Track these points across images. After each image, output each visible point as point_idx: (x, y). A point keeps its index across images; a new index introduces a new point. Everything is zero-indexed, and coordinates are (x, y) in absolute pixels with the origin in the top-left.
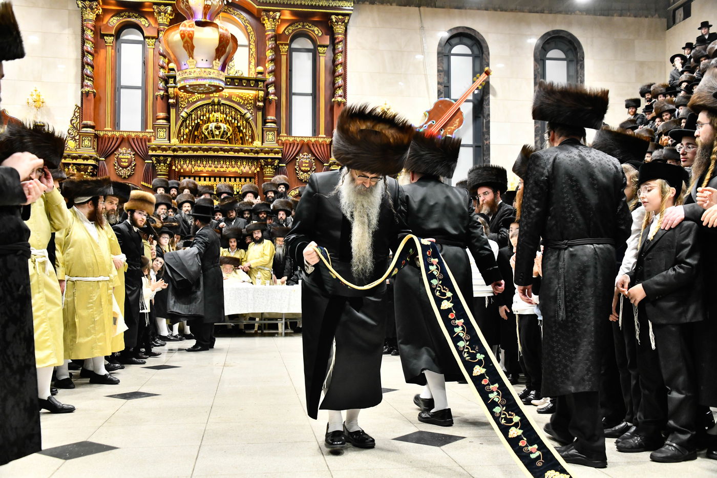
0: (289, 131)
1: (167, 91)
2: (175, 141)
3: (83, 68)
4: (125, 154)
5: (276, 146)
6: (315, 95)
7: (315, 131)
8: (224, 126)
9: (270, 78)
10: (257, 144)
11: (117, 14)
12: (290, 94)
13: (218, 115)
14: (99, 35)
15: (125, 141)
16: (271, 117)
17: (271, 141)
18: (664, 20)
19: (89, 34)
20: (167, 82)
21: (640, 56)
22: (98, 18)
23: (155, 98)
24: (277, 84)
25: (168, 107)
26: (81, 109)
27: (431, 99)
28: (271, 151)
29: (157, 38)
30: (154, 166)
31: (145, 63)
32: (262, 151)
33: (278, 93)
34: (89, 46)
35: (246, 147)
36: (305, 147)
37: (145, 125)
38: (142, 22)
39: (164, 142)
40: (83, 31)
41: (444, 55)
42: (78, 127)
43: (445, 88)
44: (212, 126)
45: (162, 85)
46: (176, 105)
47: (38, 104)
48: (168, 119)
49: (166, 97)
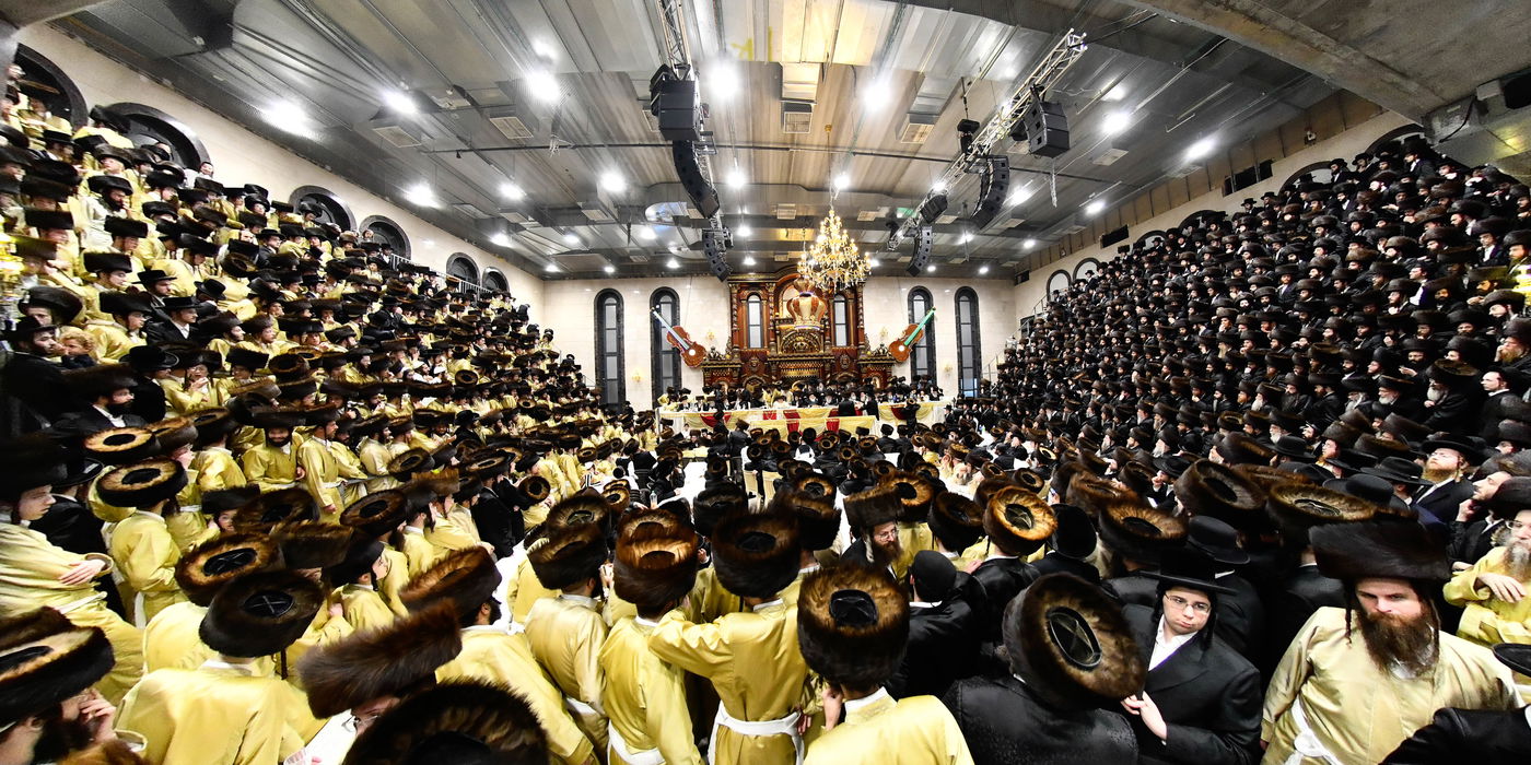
0: (835, 344)
1: (774, 326)
2: (780, 353)
3: (732, 317)
4: (755, 361)
5: (830, 352)
6: (847, 324)
7: (848, 343)
8: (804, 344)
9: (826, 317)
10: (822, 351)
11: (747, 289)
12: (835, 324)
13: (801, 338)
14: (739, 300)
15: (754, 353)
16: (827, 338)
17: (828, 350)
18: (1013, 282)
19: (735, 300)
20: (774, 322)
21: (1004, 299)
22: (739, 292)
23: (768, 331)
24: (829, 320)
25: (776, 335)
26: (732, 339)
27: (906, 325)
28: (829, 355)
29: (768, 300)
30: (769, 366)
31: (761, 313)
32: (824, 355)
33: (830, 325)
34: (735, 306)
35: (816, 353)
36: (845, 352)
37: (763, 345)
38: (761, 292)
39: (774, 354)
40: (731, 299)
41: (911, 301)
42: (730, 349)
43: (912, 318)
44: (799, 344)
45: (771, 324)
46: (779, 334)
47: (711, 338)
48: (776, 341)
49: (775, 330)
